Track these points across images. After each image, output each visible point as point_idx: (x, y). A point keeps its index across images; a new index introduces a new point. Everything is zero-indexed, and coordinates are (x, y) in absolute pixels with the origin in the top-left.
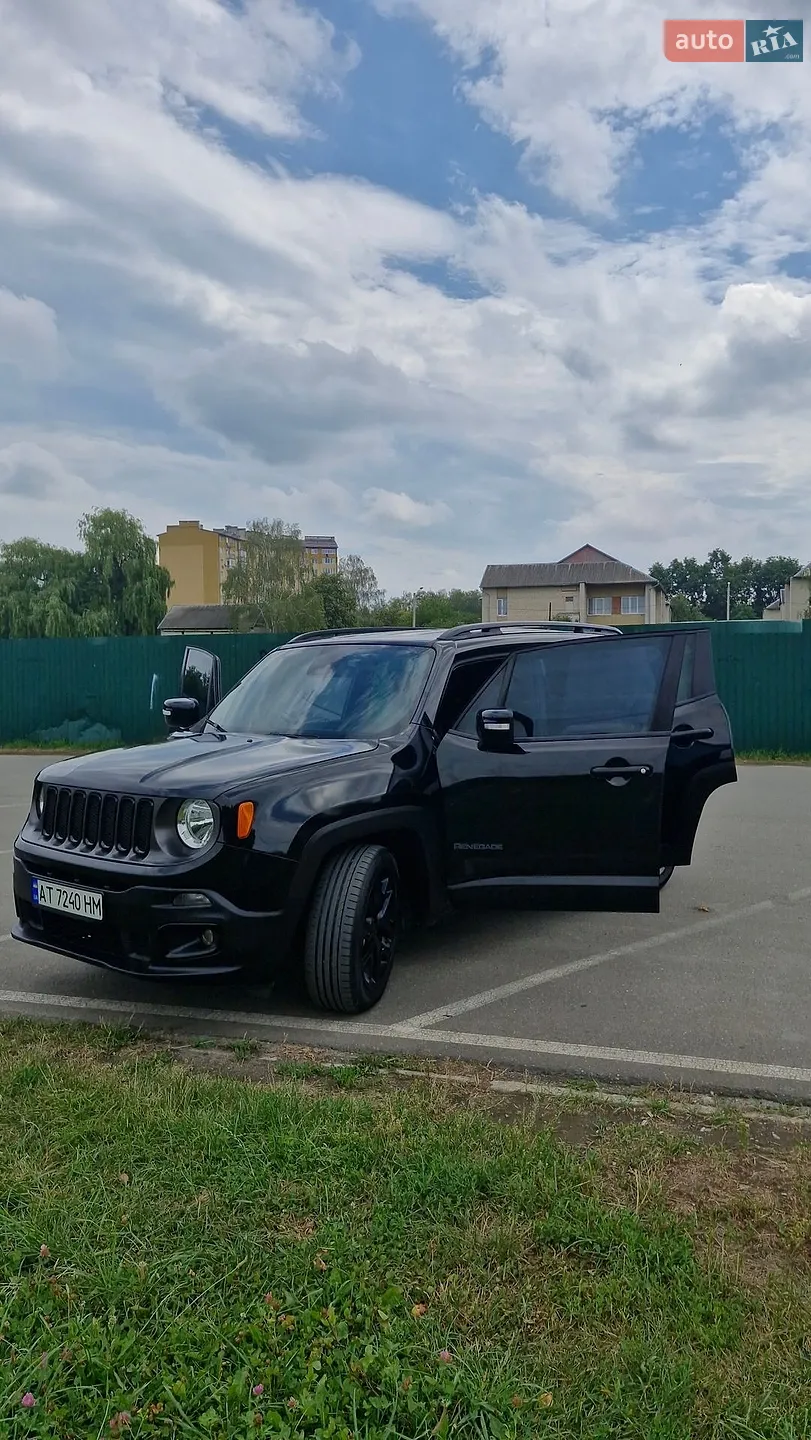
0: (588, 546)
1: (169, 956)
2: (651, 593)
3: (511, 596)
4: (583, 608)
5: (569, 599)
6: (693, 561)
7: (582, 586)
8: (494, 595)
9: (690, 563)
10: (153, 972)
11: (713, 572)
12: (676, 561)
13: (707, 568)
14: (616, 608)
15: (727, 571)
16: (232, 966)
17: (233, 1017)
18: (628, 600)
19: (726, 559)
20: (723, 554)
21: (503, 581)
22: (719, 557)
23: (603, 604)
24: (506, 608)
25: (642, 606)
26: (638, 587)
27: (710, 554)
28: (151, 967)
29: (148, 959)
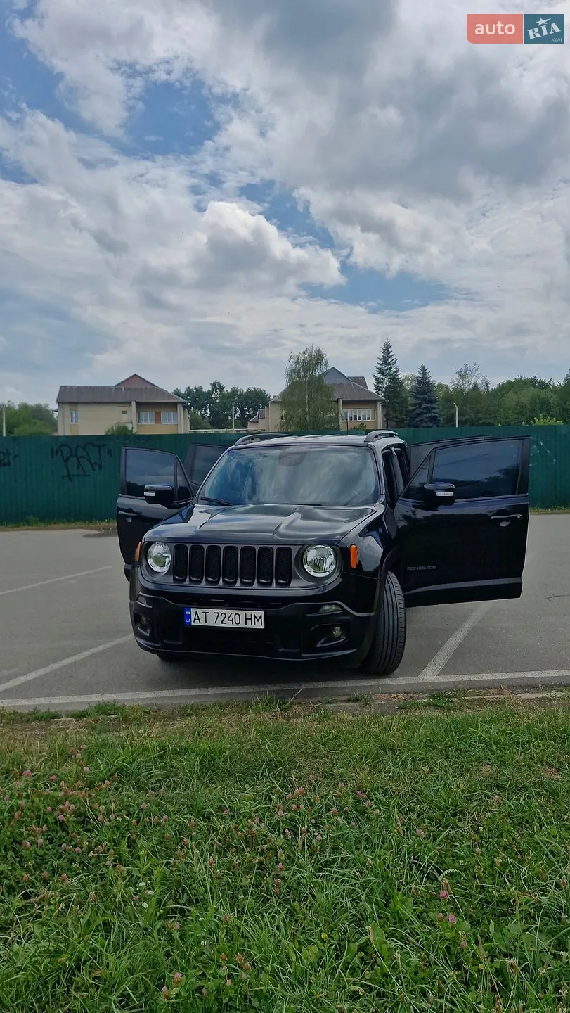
0: (135, 375)
1: (318, 646)
2: (180, 409)
3: (82, 410)
4: (134, 419)
5: (124, 412)
6: (201, 388)
7: (134, 403)
8: (67, 408)
9: (199, 390)
10: (303, 658)
11: (213, 396)
12: (189, 388)
13: (210, 393)
14: (158, 420)
15: (222, 396)
16: (352, 649)
17: (330, 684)
18: (166, 414)
19: (221, 388)
20: (219, 385)
21: (71, 398)
22: (217, 386)
23: (148, 416)
24: (76, 418)
25: (175, 418)
26: (173, 406)
27: (211, 384)
28: (303, 655)
29: (297, 651)
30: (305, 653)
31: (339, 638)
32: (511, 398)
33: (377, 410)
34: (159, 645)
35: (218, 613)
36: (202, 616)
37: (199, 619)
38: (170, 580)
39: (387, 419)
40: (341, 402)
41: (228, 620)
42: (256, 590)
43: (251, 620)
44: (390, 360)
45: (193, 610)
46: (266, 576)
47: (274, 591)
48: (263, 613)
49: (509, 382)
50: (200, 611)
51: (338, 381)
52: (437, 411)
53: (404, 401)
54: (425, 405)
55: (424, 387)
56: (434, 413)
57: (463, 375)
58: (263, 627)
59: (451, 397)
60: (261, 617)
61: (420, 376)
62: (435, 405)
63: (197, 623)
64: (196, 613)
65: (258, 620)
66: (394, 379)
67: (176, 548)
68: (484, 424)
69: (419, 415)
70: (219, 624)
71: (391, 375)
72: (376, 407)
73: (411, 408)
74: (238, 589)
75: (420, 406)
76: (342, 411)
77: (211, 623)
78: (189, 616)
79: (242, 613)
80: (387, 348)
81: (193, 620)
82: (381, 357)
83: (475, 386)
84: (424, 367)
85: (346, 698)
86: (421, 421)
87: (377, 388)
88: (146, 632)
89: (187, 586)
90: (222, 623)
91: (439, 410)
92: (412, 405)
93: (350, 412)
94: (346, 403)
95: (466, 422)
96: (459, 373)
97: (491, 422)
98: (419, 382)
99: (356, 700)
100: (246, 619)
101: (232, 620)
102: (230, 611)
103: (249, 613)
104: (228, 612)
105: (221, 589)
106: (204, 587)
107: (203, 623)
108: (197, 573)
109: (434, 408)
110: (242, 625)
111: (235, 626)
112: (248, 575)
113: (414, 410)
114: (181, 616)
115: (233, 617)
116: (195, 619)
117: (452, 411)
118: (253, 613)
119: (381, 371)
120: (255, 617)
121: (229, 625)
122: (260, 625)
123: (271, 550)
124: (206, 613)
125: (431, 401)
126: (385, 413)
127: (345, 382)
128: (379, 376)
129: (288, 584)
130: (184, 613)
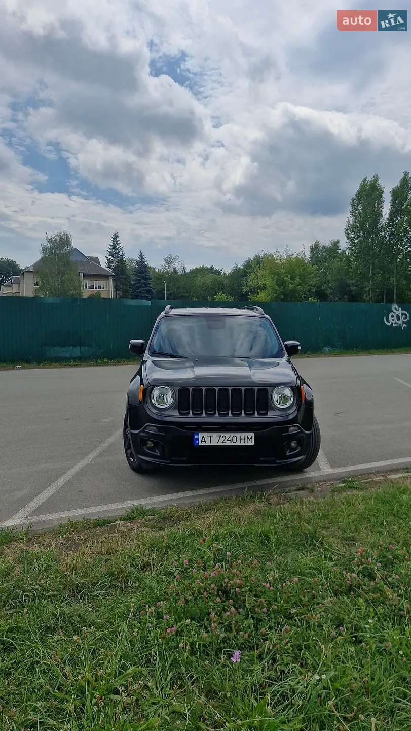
1: (287, 455)
10: (277, 463)
28: (278, 461)
29: (273, 458)
30: (279, 460)
31: (296, 449)
32: (199, 280)
33: (109, 283)
34: (169, 461)
35: (220, 436)
36: (207, 439)
37: (205, 441)
38: (176, 413)
39: (116, 290)
40: (82, 275)
41: (228, 440)
42: (243, 418)
43: (245, 439)
44: (118, 246)
45: (201, 435)
46: (250, 408)
47: (256, 418)
48: (253, 434)
49: (196, 269)
50: (206, 435)
51: (79, 259)
52: (151, 286)
53: (128, 277)
54: (143, 281)
55: (142, 268)
56: (150, 287)
57: (168, 261)
58: (253, 444)
59: (160, 277)
60: (252, 437)
61: (140, 260)
62: (150, 281)
63: (203, 444)
64: (203, 437)
65: (250, 439)
66: (121, 261)
67: (180, 390)
68: (182, 296)
69: (138, 288)
70: (220, 444)
71: (119, 257)
72: (108, 280)
73: (132, 283)
74: (230, 418)
75: (139, 282)
76: (84, 282)
77: (214, 443)
78: (198, 439)
79: (238, 435)
80: (115, 238)
81: (200, 441)
82: (112, 244)
83: (175, 269)
84: (142, 254)
85: (295, 488)
86: (141, 292)
87: (109, 267)
88: (156, 452)
89: (190, 418)
90: (223, 442)
91: (152, 284)
92: (134, 280)
93: (89, 283)
94: (85, 276)
95: (171, 294)
96: (166, 260)
97: (187, 295)
98: (137, 264)
99: (303, 489)
100: (241, 439)
101: (231, 441)
102: (230, 434)
103: (243, 435)
104: (228, 435)
105: (217, 418)
106: (204, 418)
107: (208, 444)
108: (197, 408)
109: (149, 284)
110: (238, 444)
111: (232, 444)
112: (236, 408)
113: (135, 284)
114: (192, 439)
115: (231, 438)
116: (202, 441)
117: (162, 287)
118: (246, 434)
119: (111, 254)
120: (248, 437)
121: (228, 443)
122: (251, 443)
123: (253, 391)
124: (210, 436)
125: (146, 278)
126: (115, 285)
127: (85, 260)
128: (110, 257)
129: (266, 414)
130: (193, 436)
